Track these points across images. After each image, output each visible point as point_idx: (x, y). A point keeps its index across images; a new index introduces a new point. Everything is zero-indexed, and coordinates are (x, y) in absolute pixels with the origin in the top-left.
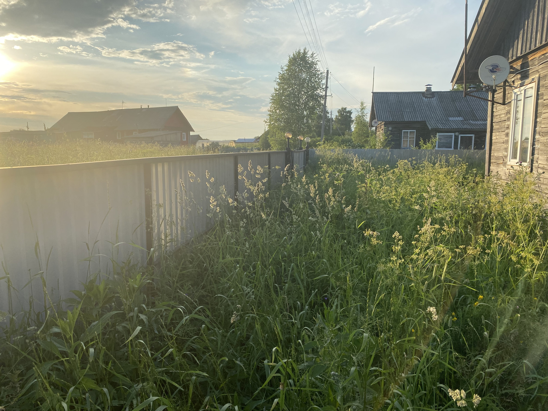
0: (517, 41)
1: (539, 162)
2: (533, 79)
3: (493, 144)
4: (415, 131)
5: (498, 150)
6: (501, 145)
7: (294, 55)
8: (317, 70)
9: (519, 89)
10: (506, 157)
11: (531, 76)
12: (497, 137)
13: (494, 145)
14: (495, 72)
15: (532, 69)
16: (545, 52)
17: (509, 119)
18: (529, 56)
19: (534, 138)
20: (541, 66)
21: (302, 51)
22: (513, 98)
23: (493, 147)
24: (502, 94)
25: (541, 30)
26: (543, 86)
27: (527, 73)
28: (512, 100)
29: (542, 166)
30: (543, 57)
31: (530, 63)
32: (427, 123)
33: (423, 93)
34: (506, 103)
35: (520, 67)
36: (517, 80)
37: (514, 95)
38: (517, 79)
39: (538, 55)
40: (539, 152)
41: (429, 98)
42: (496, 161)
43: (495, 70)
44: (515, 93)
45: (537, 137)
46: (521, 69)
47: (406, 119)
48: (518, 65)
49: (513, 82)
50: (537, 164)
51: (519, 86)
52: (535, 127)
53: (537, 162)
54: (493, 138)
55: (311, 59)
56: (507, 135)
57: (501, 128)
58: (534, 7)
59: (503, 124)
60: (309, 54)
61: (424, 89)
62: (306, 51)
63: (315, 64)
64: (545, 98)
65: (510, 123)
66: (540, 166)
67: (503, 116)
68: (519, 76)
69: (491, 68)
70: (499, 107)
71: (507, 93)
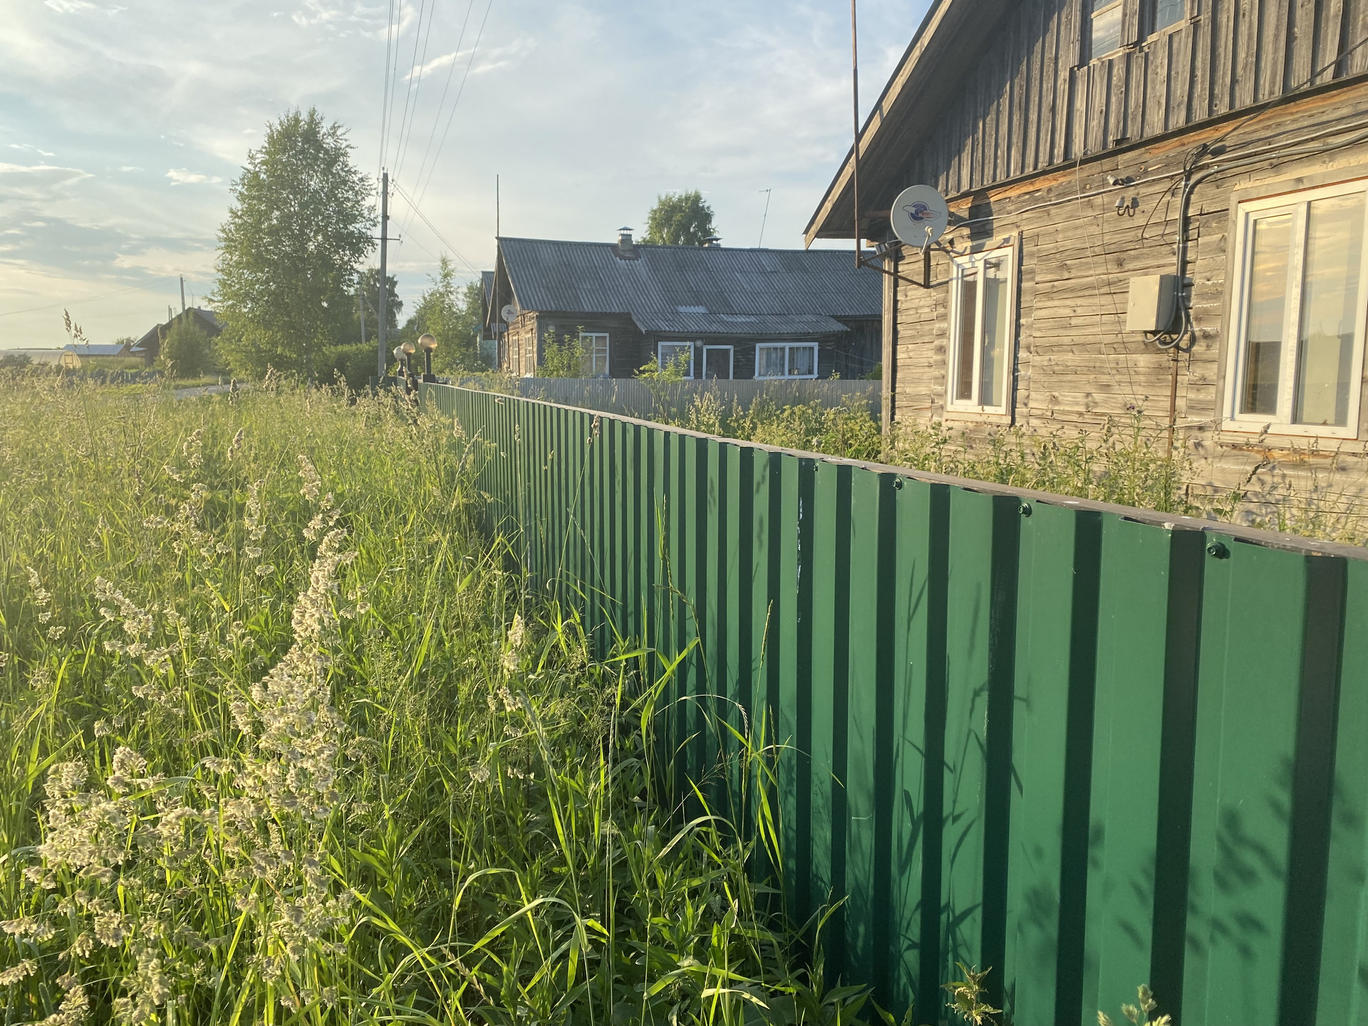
0: (957, 159)
1: (1031, 404)
2: (1007, 240)
3: (899, 369)
4: (607, 335)
5: (917, 381)
6: (922, 370)
7: (281, 124)
8: (349, 171)
9: (970, 259)
10: (942, 395)
11: (998, 232)
12: (911, 354)
13: (903, 370)
14: (922, 218)
15: (998, 220)
16: (1031, 188)
17: (944, 317)
18: (993, 192)
19: (1016, 357)
20: (1025, 215)
21: (304, 116)
22: (955, 275)
23: (899, 375)
24: (922, 264)
25: (1020, 144)
26: (1032, 255)
27: (988, 227)
28: (951, 280)
29: (1039, 412)
30: (1027, 197)
31: (994, 208)
32: (634, 318)
33: (613, 247)
34: (932, 284)
35: (967, 213)
36: (961, 240)
37: (955, 268)
38: (962, 237)
39: (1013, 193)
40: (1029, 386)
41: (629, 259)
42: (911, 404)
43: (920, 215)
44: (958, 266)
45: (1022, 354)
46: (971, 216)
47: (587, 308)
48: (963, 208)
49: (951, 242)
50: (1025, 410)
51: (968, 251)
52: (1017, 335)
53: (1026, 405)
54: (899, 356)
55: (329, 140)
56: (942, 350)
57: (921, 336)
58: (1000, 96)
59: (927, 327)
60: (325, 128)
61: (615, 239)
62: (317, 117)
63: (342, 155)
64: (1038, 279)
65: (949, 325)
66: (1033, 412)
67: (927, 310)
68: (966, 231)
69: (913, 210)
70: (914, 292)
71: (933, 263)
